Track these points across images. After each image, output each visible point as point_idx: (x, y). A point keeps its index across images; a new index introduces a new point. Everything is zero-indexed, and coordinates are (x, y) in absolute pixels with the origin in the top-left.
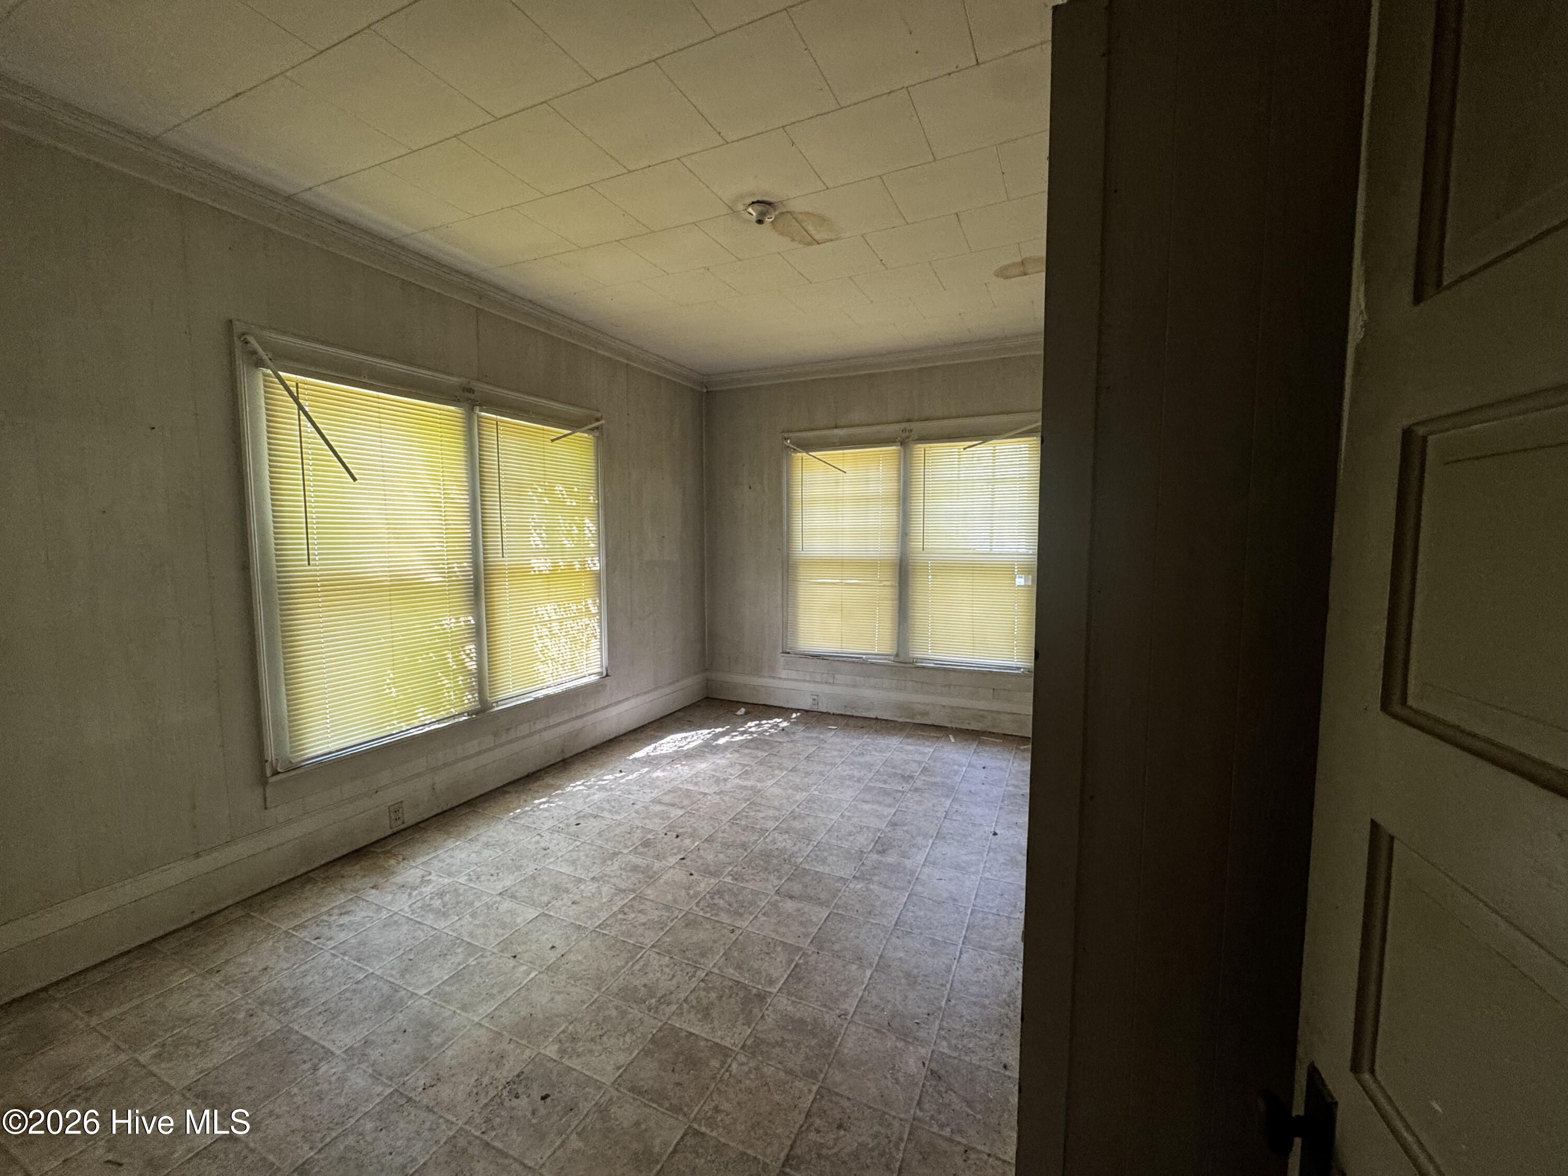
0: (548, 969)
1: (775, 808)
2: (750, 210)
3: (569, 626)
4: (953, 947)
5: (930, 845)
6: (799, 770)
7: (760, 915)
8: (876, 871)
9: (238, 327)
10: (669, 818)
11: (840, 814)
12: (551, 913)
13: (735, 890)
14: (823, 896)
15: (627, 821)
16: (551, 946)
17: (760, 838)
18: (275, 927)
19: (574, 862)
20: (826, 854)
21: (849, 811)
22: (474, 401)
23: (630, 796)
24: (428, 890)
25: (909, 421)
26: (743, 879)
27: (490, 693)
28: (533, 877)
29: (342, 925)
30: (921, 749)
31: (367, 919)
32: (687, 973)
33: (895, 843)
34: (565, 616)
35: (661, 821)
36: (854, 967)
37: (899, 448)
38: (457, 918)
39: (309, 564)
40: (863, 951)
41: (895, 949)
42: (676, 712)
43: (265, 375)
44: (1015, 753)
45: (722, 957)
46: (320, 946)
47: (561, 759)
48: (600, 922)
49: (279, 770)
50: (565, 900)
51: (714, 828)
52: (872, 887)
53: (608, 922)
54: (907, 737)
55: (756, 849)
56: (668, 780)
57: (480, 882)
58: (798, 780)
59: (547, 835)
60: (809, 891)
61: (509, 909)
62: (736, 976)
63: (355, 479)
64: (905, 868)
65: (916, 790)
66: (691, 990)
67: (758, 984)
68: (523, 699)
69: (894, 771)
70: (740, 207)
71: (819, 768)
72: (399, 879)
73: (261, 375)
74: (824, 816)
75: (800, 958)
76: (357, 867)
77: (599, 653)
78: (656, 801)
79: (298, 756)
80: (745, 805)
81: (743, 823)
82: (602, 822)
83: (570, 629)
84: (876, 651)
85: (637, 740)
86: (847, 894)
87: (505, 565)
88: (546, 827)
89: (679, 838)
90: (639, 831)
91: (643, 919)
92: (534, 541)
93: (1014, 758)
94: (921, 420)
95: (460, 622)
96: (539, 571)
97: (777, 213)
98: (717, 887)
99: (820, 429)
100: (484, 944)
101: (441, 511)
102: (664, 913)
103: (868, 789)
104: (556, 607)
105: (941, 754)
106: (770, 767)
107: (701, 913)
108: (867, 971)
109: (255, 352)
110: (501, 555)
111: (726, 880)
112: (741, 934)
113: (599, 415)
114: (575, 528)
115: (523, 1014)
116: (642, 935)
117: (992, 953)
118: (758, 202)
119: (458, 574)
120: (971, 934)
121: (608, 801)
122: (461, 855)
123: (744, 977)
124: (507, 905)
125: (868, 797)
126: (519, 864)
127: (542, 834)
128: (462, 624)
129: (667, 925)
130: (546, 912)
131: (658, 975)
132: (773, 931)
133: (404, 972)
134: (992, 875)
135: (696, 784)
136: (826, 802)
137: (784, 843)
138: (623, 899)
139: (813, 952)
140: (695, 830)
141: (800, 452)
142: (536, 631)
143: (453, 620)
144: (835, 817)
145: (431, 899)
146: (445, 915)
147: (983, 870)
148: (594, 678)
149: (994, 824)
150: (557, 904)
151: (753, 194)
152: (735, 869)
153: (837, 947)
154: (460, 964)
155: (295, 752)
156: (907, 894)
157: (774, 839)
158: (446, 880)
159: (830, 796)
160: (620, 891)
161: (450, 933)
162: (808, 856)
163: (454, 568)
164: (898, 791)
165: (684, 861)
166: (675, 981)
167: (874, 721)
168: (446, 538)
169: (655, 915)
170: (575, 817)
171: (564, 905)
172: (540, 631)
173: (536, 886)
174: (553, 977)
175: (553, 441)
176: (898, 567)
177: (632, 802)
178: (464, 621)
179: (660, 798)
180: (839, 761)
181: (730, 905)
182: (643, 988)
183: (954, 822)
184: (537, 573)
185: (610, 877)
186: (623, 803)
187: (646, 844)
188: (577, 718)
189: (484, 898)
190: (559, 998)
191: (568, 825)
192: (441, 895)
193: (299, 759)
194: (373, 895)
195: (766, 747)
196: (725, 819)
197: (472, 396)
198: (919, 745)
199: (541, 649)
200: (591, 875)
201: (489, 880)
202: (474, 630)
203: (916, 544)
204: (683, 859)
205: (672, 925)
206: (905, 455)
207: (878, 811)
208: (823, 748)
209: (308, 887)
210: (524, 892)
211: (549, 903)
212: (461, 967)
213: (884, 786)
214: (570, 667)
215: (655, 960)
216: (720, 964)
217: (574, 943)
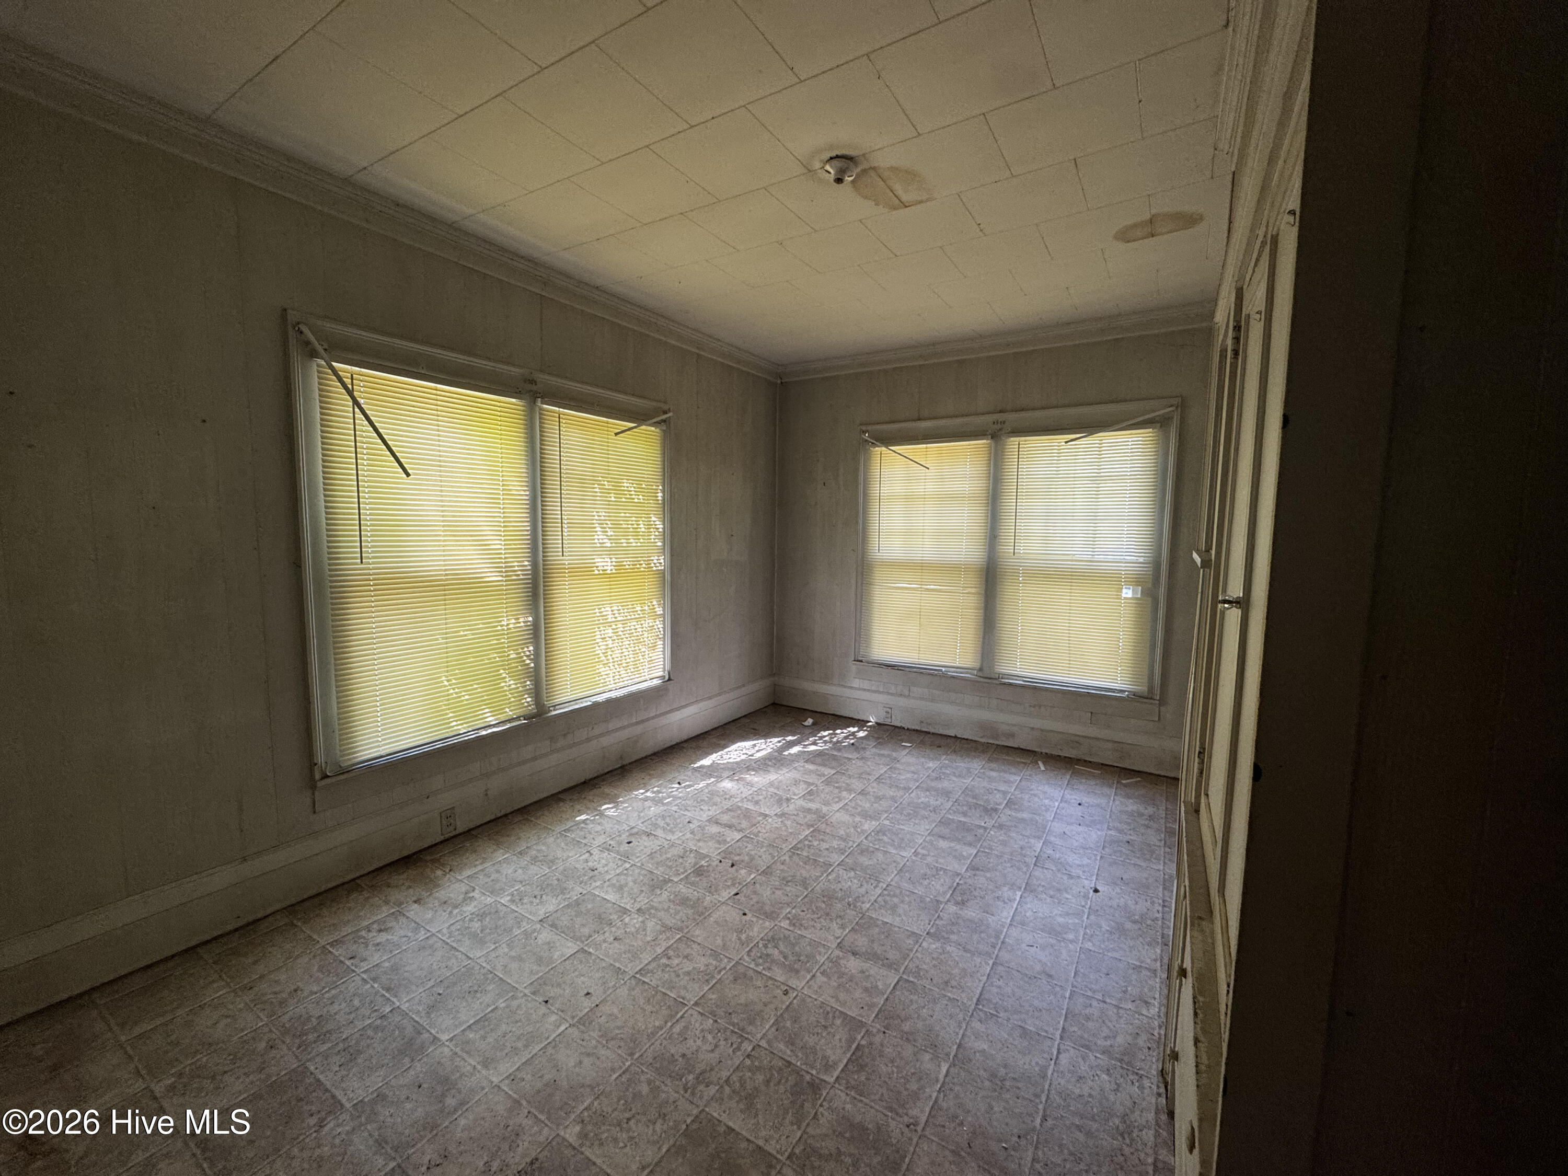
0: (578, 1022)
1: (841, 838)
2: (828, 167)
3: (632, 627)
4: (1049, 1043)
5: (1018, 899)
6: (868, 793)
7: (818, 974)
8: (955, 929)
9: (292, 317)
10: (725, 841)
11: (913, 851)
12: (591, 950)
13: (792, 939)
14: (893, 955)
15: (680, 842)
16: (586, 992)
17: (823, 874)
18: (314, 940)
19: (621, 888)
20: (896, 900)
21: (923, 848)
22: (536, 392)
23: (686, 813)
24: (469, 909)
25: (1001, 412)
26: (801, 925)
27: (547, 697)
28: (578, 903)
29: (378, 944)
30: (1007, 776)
31: (405, 939)
32: (732, 1044)
33: (976, 893)
34: (629, 617)
35: (717, 846)
36: (927, 1057)
37: (989, 441)
38: (493, 947)
39: (362, 562)
40: (938, 1036)
41: (977, 1036)
42: (740, 718)
43: (318, 366)
44: (1116, 789)
45: (771, 1027)
46: (353, 968)
47: (620, 765)
48: (642, 966)
49: (328, 774)
50: (607, 934)
51: (773, 857)
52: (948, 948)
53: (650, 967)
54: (990, 760)
55: (818, 888)
56: (728, 796)
57: (522, 904)
58: (867, 805)
59: (595, 852)
60: (875, 946)
61: (548, 940)
62: (788, 1053)
63: (408, 475)
64: (988, 926)
65: (1001, 827)
66: (735, 1067)
67: (812, 1068)
68: (582, 703)
69: (975, 801)
70: (817, 165)
71: (891, 793)
72: (441, 894)
73: (315, 367)
74: (894, 851)
75: (863, 1037)
76: (404, 876)
77: (662, 656)
78: (714, 821)
79: (349, 760)
80: (807, 832)
81: (805, 854)
82: (656, 841)
83: (633, 631)
84: (957, 664)
85: (698, 748)
86: (919, 955)
87: (565, 564)
88: (597, 843)
89: (734, 867)
90: (692, 855)
91: (688, 967)
92: (598, 539)
93: (1116, 794)
94: (1016, 410)
95: (519, 623)
96: (603, 570)
97: (859, 170)
98: (771, 934)
99: (900, 422)
100: (517, 982)
101: (500, 508)
102: (711, 961)
103: (944, 822)
104: (620, 608)
105: (1029, 784)
106: (837, 788)
107: (752, 966)
108: (943, 1064)
109: (308, 343)
110: (561, 554)
111: (782, 925)
112: (795, 998)
113: (666, 407)
114: (642, 526)
115: (547, 1077)
116: (685, 988)
117: (1098, 1055)
118: (837, 157)
119: (519, 573)
120: (1071, 1025)
121: (664, 817)
122: (508, 870)
123: (797, 1057)
124: (546, 935)
125: (946, 831)
126: (565, 885)
127: (592, 852)
128: (522, 624)
129: (713, 977)
130: (586, 948)
131: (699, 1042)
132: (832, 997)
133: (431, 1008)
134: (1094, 945)
135: (757, 803)
136: (897, 834)
137: (849, 883)
138: (668, 938)
139: (879, 1031)
140: (752, 859)
141: (879, 447)
142: (598, 633)
143: (513, 621)
144: (907, 854)
145: (471, 920)
146: (482, 942)
147: (1084, 938)
148: (656, 682)
149: (1094, 878)
150: (598, 938)
151: (831, 147)
152: (794, 911)
153: (906, 1027)
154: (488, 1006)
155: (344, 755)
156: (991, 962)
157: (838, 876)
158: (489, 899)
159: (902, 827)
160: (667, 928)
161: (484, 965)
162: (875, 901)
163: (514, 566)
164: (980, 827)
165: (737, 897)
166: (716, 1055)
167: (953, 740)
168: (505, 536)
169: (701, 963)
170: (627, 834)
171: (605, 941)
172: (603, 632)
173: (578, 914)
174: (583, 1032)
175: (616, 434)
176: (984, 573)
177: (688, 820)
178: (524, 622)
179: (718, 817)
180: (913, 785)
181: (785, 957)
182: (680, 1059)
183: (1045, 871)
184: (601, 572)
185: (656, 909)
186: (678, 821)
187: (699, 871)
188: (638, 723)
189: (524, 924)
190: (587, 1061)
191: (620, 843)
192: (481, 916)
193: (350, 763)
194: (414, 911)
195: (834, 764)
196: (786, 847)
197: (534, 388)
198: (1005, 772)
199: (603, 651)
200: (637, 906)
201: (532, 902)
202: (531, 632)
203: (1006, 548)
204: (737, 894)
205: (719, 977)
206: (996, 450)
207: (956, 850)
208: (895, 768)
209: (354, 895)
210: (564, 921)
211: (590, 936)
212: (490, 1009)
213: (963, 819)
214: (632, 670)
215: (697, 1022)
216: (770, 1036)
217: (610, 991)
